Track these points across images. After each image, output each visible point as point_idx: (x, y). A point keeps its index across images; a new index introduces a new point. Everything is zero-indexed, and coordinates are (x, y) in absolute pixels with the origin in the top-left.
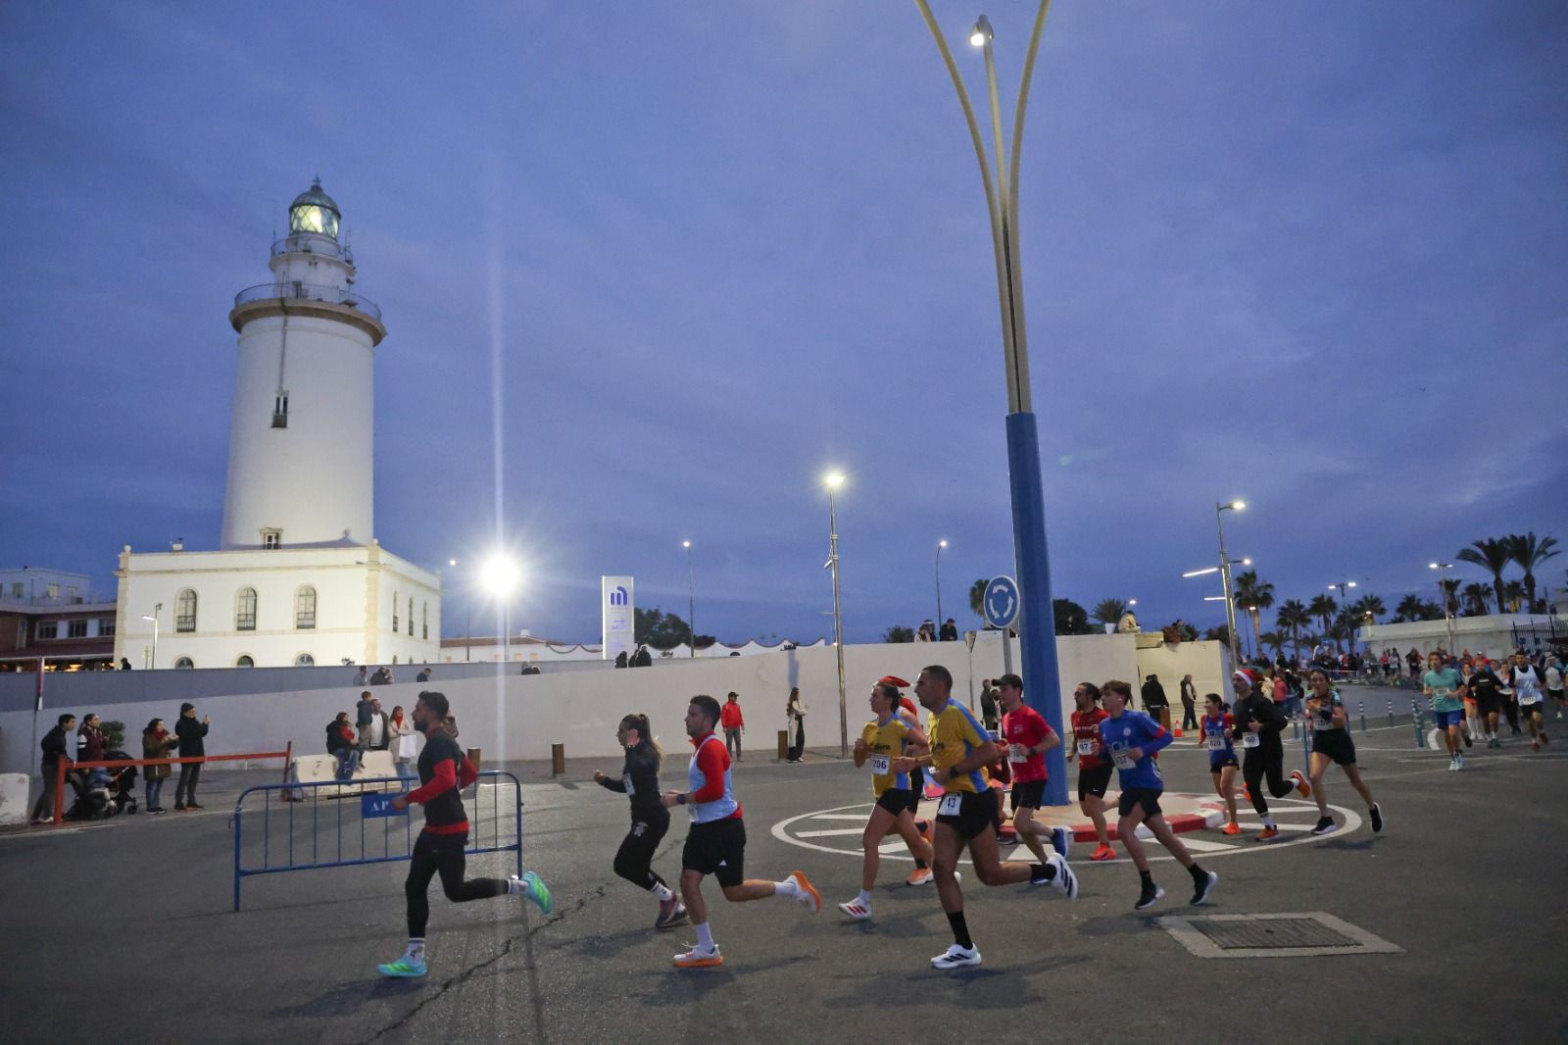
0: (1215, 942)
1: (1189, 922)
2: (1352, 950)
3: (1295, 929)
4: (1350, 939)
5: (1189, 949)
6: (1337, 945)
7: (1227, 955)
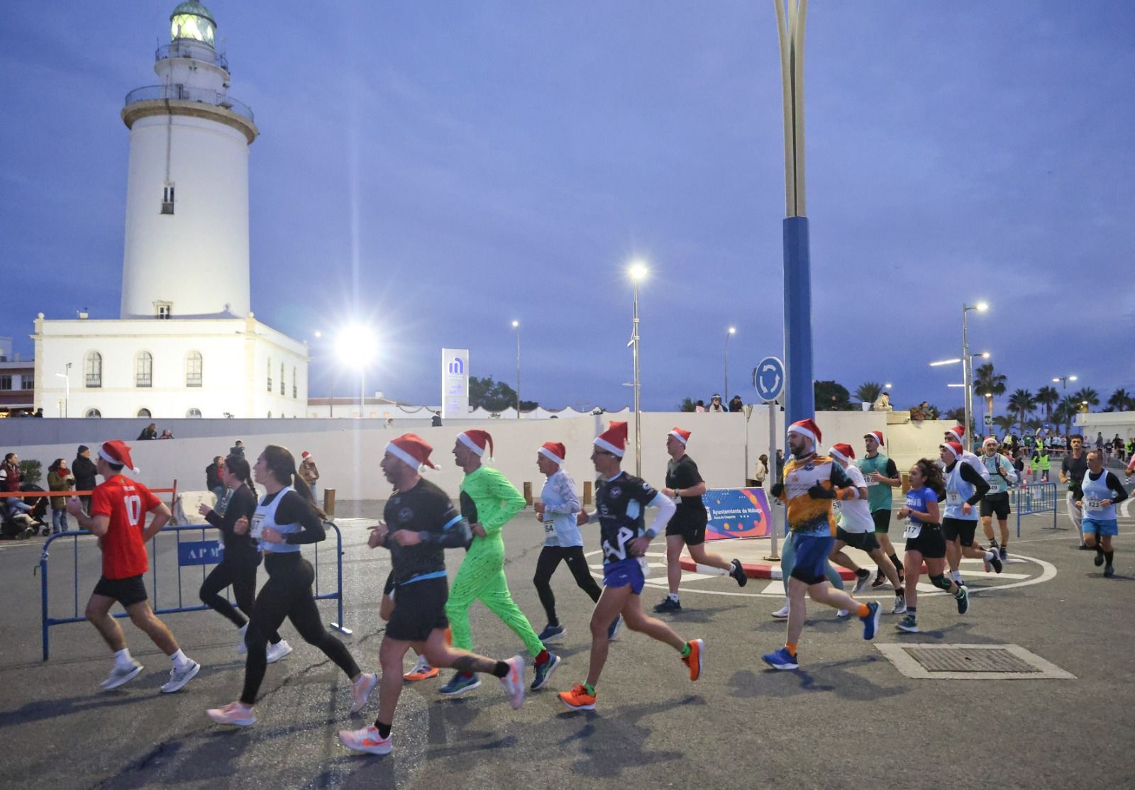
0: (922, 666)
1: (904, 649)
2: (1033, 675)
3: (988, 657)
4: (1032, 667)
5: (900, 670)
6: (1021, 672)
7: (931, 677)
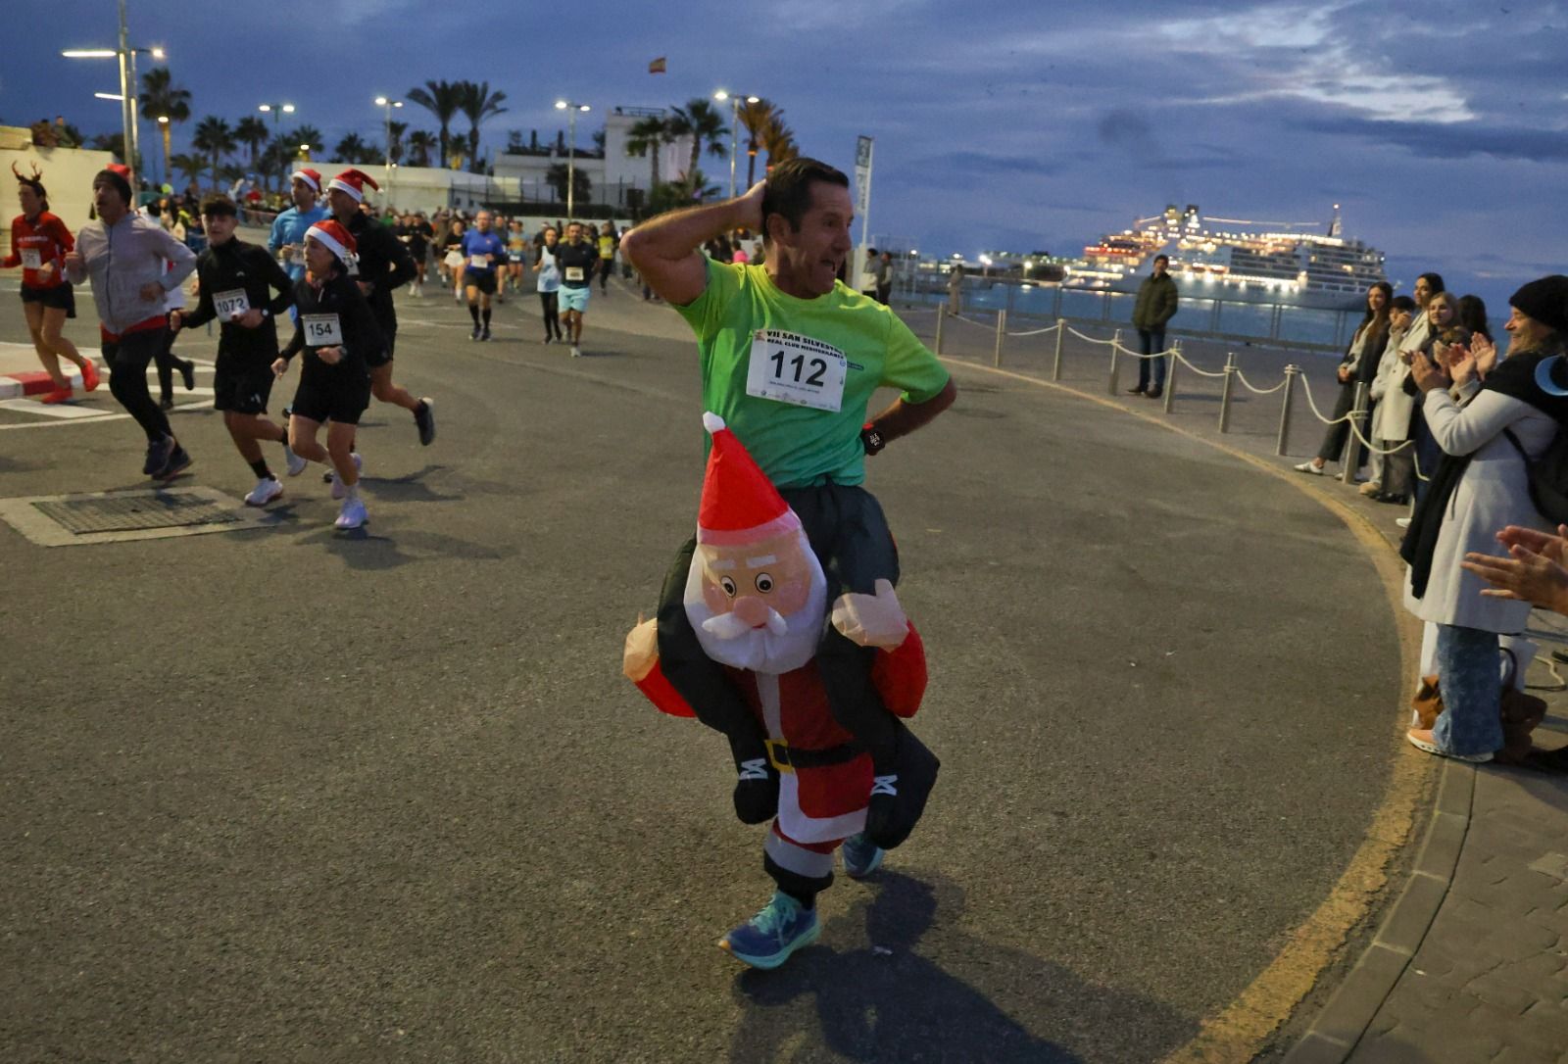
0: (65, 527)
1: (33, 504)
5: (28, 537)
7: (80, 542)
